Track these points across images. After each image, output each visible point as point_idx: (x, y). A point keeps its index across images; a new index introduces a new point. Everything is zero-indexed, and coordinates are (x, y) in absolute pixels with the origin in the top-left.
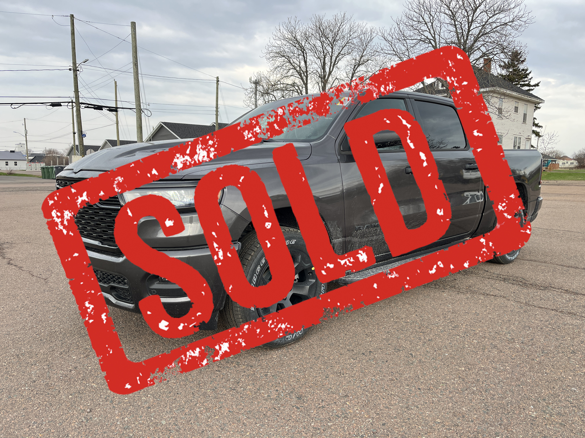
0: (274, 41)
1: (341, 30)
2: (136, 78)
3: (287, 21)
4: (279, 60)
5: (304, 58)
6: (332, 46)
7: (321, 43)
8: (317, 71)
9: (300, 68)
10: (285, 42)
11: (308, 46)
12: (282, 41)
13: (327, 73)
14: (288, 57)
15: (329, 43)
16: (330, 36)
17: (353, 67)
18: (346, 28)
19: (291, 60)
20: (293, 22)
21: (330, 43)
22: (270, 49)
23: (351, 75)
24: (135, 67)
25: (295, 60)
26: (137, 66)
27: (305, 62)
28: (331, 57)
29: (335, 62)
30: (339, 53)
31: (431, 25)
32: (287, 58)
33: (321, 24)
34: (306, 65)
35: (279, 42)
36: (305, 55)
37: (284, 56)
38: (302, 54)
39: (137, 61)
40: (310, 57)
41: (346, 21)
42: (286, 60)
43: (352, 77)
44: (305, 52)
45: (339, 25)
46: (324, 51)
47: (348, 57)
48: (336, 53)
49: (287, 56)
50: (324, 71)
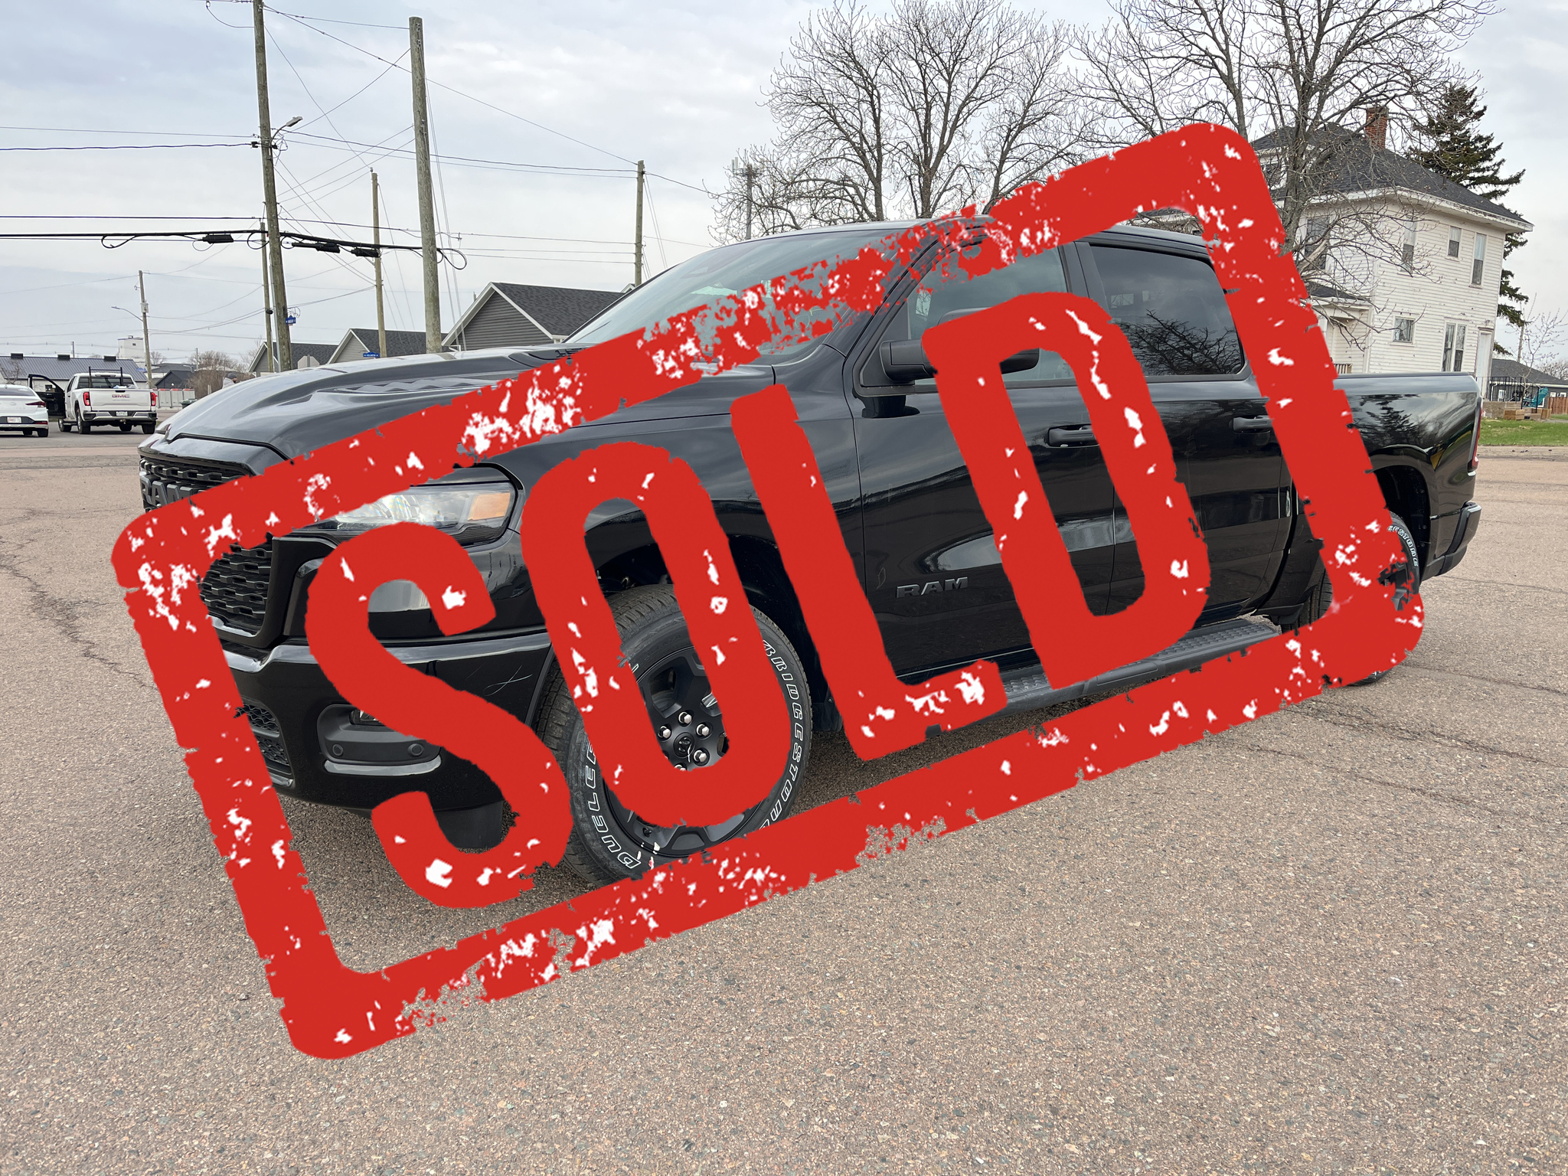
0: (793, 63)
1: (975, 31)
2: (424, 169)
3: (828, 11)
4: (806, 115)
5: (874, 110)
6: (950, 77)
7: (921, 67)
8: (908, 145)
9: (862, 137)
10: (822, 66)
11: (884, 75)
12: (816, 60)
13: (936, 151)
14: (831, 105)
15: (941, 67)
16: (946, 46)
17: (1005, 135)
18: (988, 26)
19: (838, 114)
20: (845, 12)
21: (945, 68)
22: (783, 84)
23: (998, 155)
24: (419, 139)
25: (849, 116)
26: (427, 135)
27: (877, 120)
28: (947, 106)
29: (957, 119)
30: (970, 95)
31: (1217, 16)
32: (828, 108)
33: (920, 15)
34: (878, 128)
35: (807, 66)
36: (876, 101)
37: (818, 104)
38: (869, 99)
39: (425, 123)
40: (892, 108)
41: (991, 7)
42: (825, 114)
43: (1002, 162)
44: (875, 92)
45: (969, 19)
46: (926, 90)
47: (992, 107)
48: (960, 96)
49: (826, 103)
50: (925, 146)
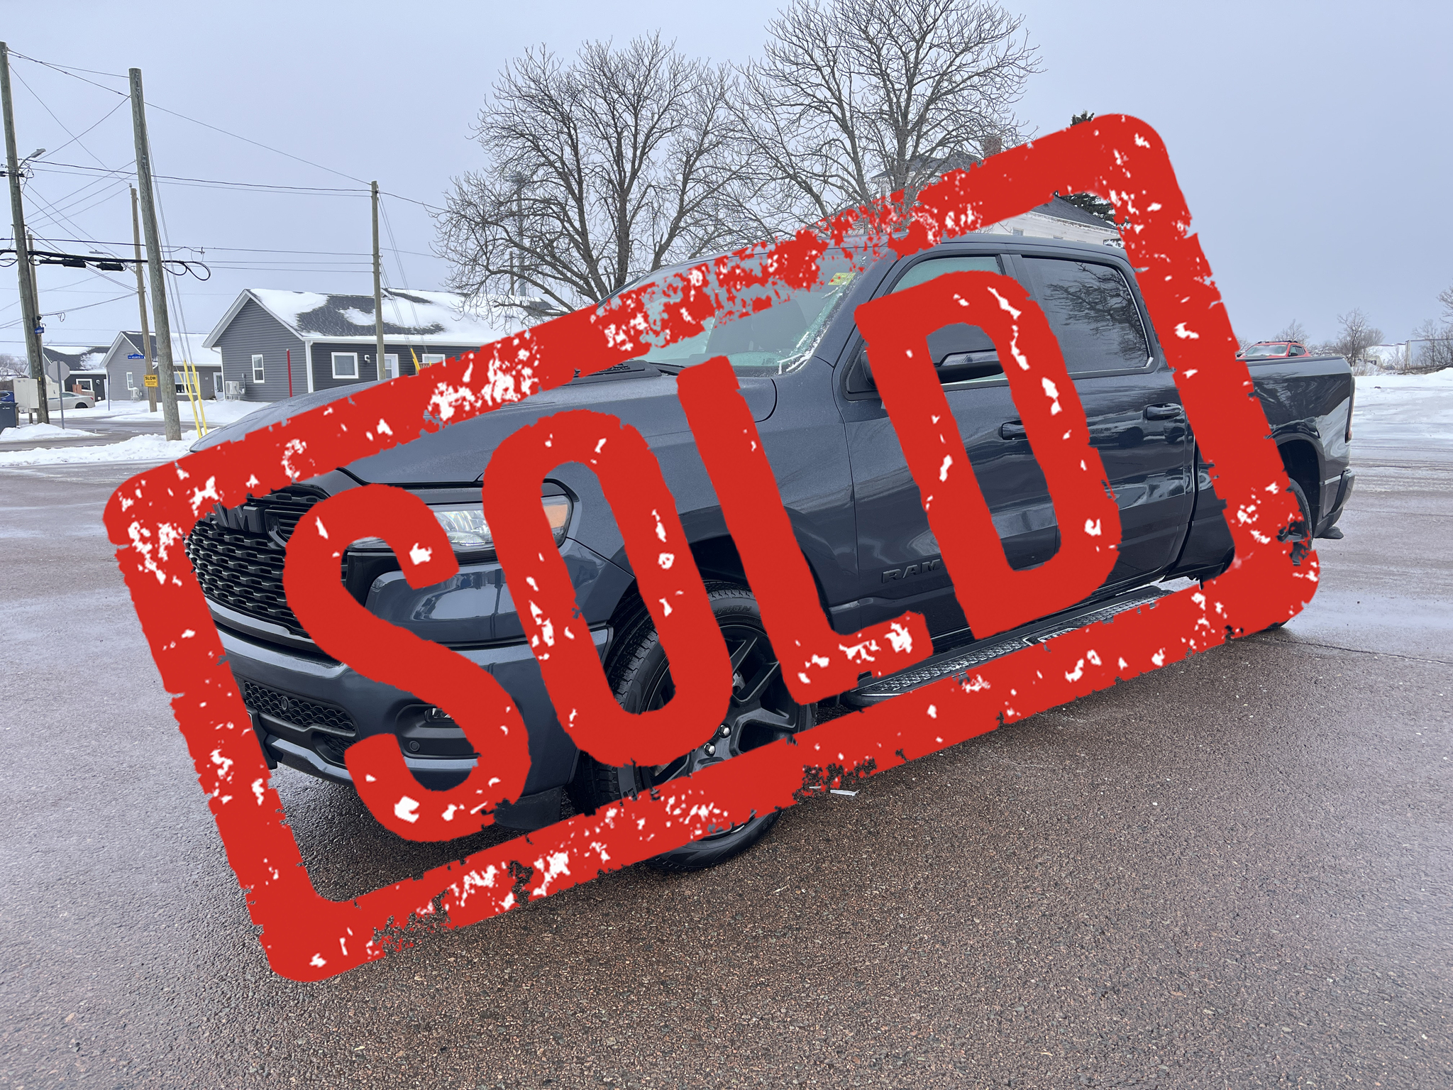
0: (496, 102)
1: (652, 73)
3: (524, 57)
4: (512, 145)
5: (572, 140)
7: (609, 104)
8: (604, 168)
9: (563, 163)
10: (521, 105)
11: (577, 113)
13: (628, 174)
14: (534, 136)
15: (628, 104)
16: (630, 88)
19: (541, 143)
20: (538, 58)
21: (632, 105)
22: (489, 120)
23: (680, 177)
24: (141, 173)
25: (550, 145)
27: (575, 148)
28: (635, 136)
29: (644, 148)
30: (653, 127)
31: (830, 71)
32: (531, 138)
33: (604, 62)
34: (576, 154)
35: (508, 104)
36: (573, 132)
37: (522, 135)
38: (566, 130)
39: (147, 159)
40: (585, 138)
42: (529, 143)
43: (685, 183)
44: (572, 125)
45: (647, 62)
46: (616, 124)
49: (531, 135)
50: (619, 169)
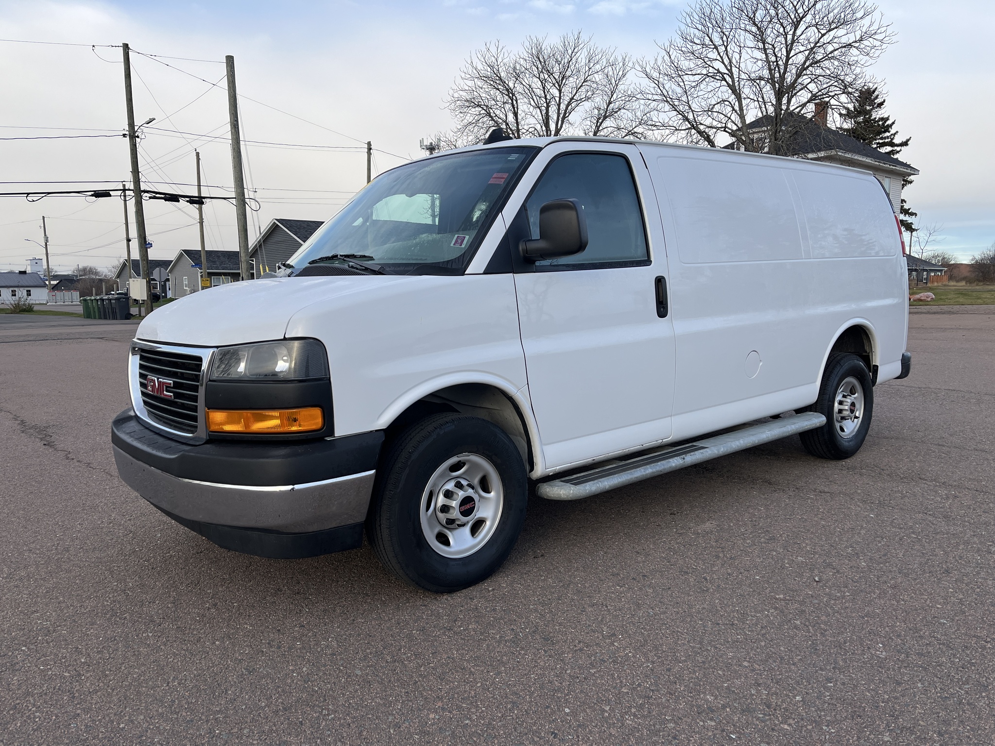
0: (462, 82)
1: (574, 60)
2: (236, 149)
3: (484, 49)
4: (471, 112)
5: (514, 108)
6: (560, 88)
7: (542, 82)
8: (535, 129)
9: (507, 124)
10: (479, 83)
11: (519, 88)
12: (476, 80)
13: (553, 132)
14: (487, 106)
15: (554, 81)
16: (556, 69)
18: (582, 57)
19: (491, 111)
20: (493, 50)
21: (557, 82)
22: (456, 95)
25: (498, 112)
26: (238, 128)
27: (516, 114)
28: (559, 105)
29: (565, 113)
30: (572, 98)
32: (485, 108)
33: (540, 51)
34: (517, 119)
35: (471, 83)
36: (515, 102)
37: (479, 106)
38: (510, 101)
40: (523, 106)
41: (583, 44)
42: (483, 112)
44: (514, 98)
45: (570, 52)
46: (546, 96)
48: (566, 99)
49: (484, 105)
